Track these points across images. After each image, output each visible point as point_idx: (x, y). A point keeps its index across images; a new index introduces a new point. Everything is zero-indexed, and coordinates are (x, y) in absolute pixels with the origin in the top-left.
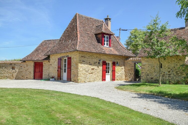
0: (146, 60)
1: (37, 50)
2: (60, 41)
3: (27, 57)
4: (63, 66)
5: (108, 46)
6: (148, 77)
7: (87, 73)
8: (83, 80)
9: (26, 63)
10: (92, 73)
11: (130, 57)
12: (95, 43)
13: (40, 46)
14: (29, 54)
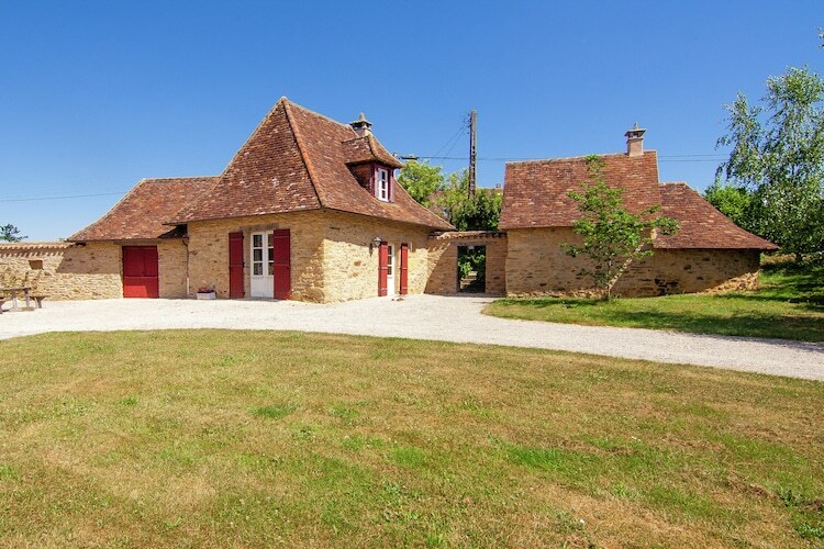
0: (523, 236)
1: (123, 209)
2: (225, 180)
3: (93, 229)
4: (249, 256)
5: (386, 199)
6: (530, 281)
7: (345, 275)
8: (336, 295)
9: (89, 248)
10: (355, 275)
11: (443, 231)
12: (354, 186)
13: (132, 197)
14: (95, 221)
